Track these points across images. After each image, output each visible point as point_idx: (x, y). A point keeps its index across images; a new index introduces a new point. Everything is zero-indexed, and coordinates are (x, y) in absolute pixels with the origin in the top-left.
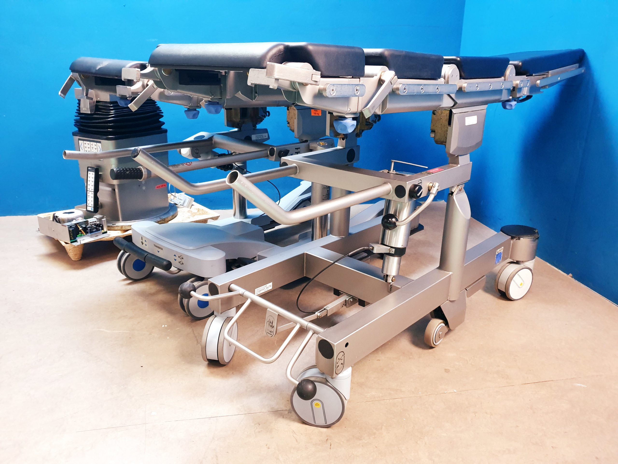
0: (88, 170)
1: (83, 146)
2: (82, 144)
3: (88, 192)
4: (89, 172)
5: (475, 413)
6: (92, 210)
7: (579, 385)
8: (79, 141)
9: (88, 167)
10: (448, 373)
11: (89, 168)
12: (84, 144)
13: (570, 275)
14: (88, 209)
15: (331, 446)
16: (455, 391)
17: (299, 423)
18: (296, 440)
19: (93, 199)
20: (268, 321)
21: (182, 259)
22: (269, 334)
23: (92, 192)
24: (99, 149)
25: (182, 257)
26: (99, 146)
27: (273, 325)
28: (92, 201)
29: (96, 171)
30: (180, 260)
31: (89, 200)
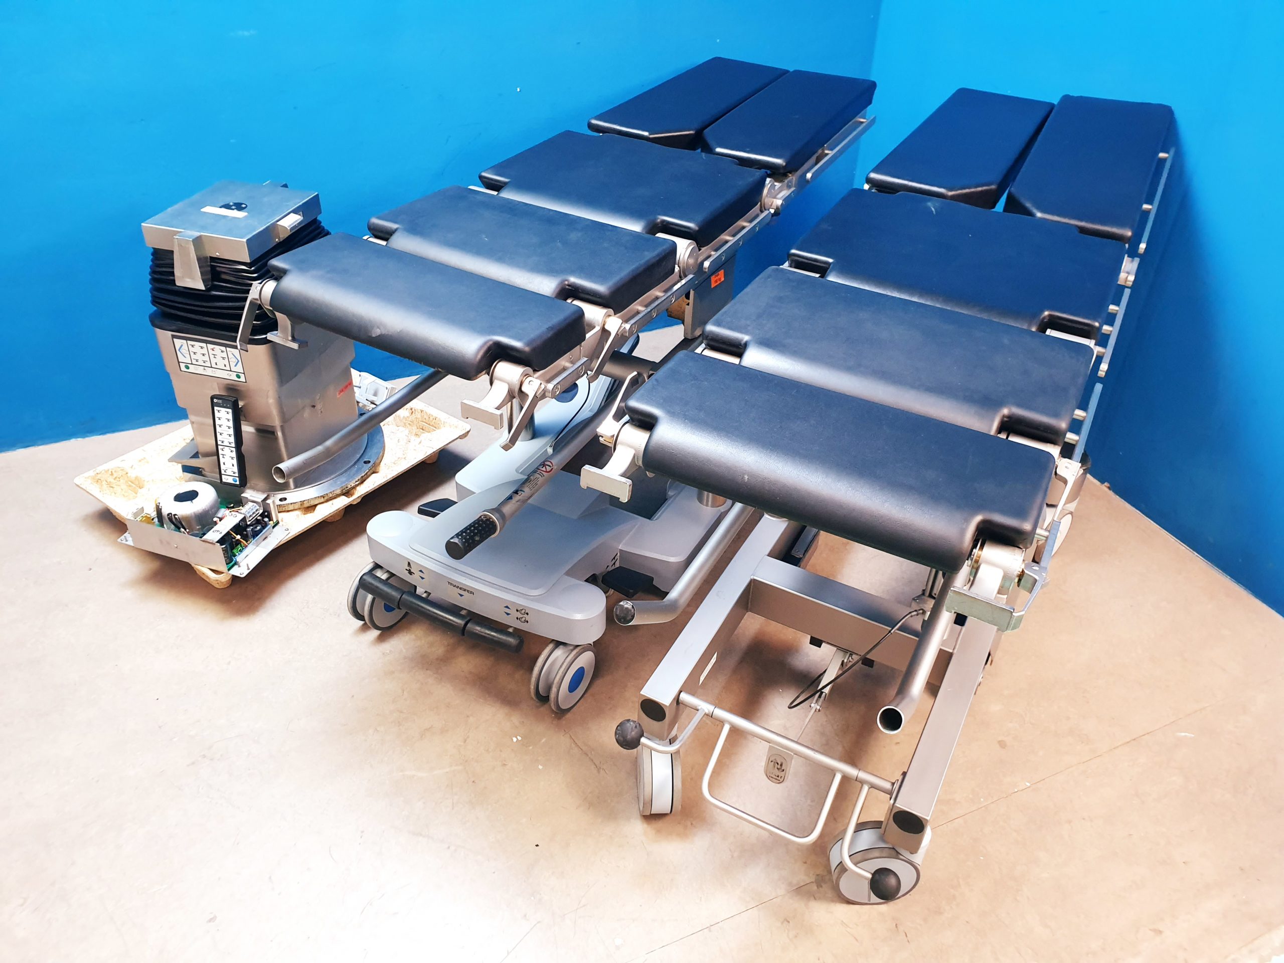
0: (213, 405)
1: (187, 350)
2: (182, 345)
3: (220, 447)
4: (216, 408)
5: (1070, 822)
6: (236, 482)
7: (1183, 734)
8: (174, 339)
9: (212, 398)
10: (1004, 748)
11: (215, 400)
12: (190, 347)
13: (1106, 484)
14: (224, 480)
15: (906, 936)
16: (1028, 784)
17: (842, 903)
18: (855, 938)
19: (235, 462)
20: (772, 761)
21: (526, 615)
22: (775, 779)
23: (231, 448)
24: (233, 361)
25: (526, 612)
26: (233, 354)
27: (783, 769)
28: (233, 465)
29: (231, 403)
30: (522, 616)
31: (224, 464)
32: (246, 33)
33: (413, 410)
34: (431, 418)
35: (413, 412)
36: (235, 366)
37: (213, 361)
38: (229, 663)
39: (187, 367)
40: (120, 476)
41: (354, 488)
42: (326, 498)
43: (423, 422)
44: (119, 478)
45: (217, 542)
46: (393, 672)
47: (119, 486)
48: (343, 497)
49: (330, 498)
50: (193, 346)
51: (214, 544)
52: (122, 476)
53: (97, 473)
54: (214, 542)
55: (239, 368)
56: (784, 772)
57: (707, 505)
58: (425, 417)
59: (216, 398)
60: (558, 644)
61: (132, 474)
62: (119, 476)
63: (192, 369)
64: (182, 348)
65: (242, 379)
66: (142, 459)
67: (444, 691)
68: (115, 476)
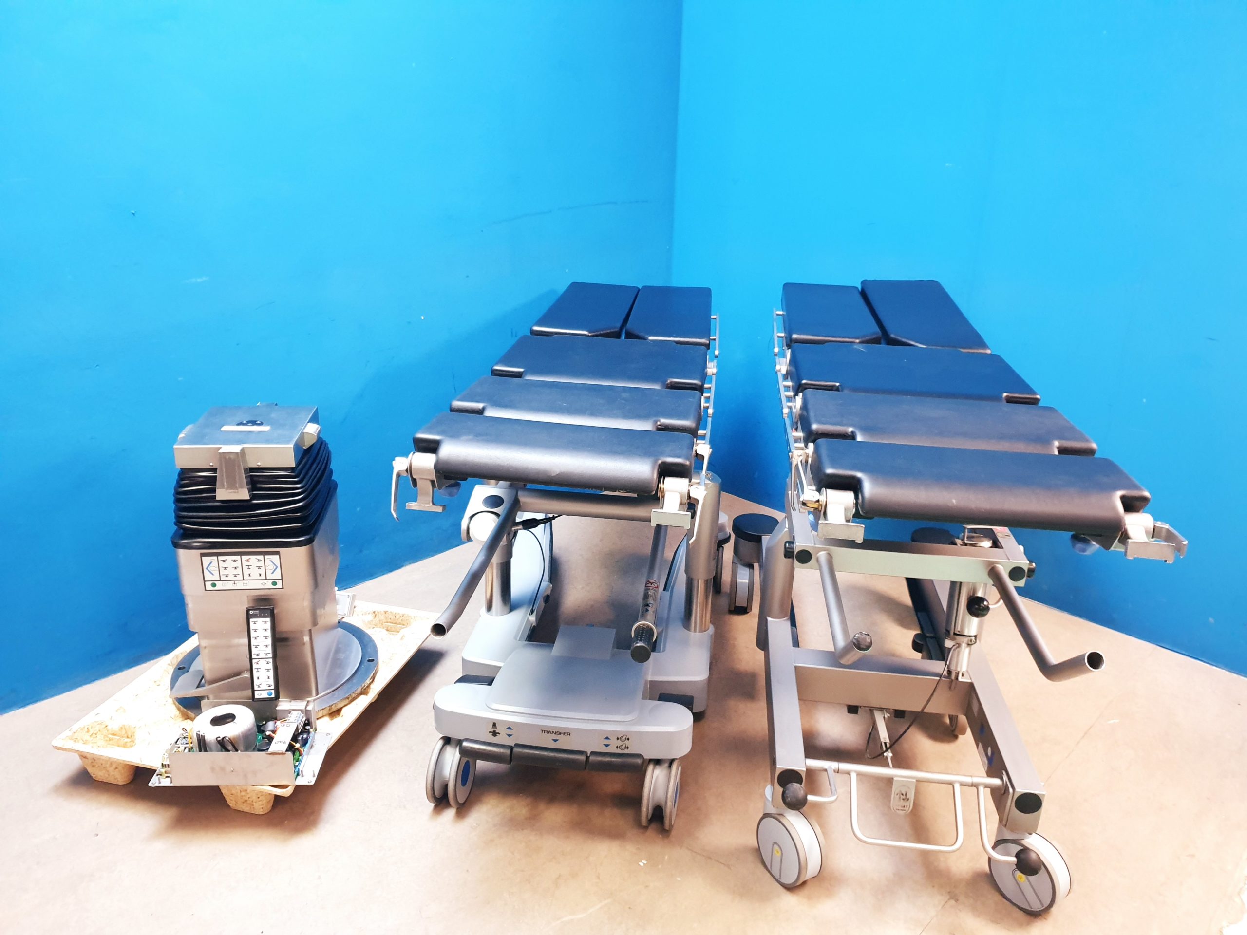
0: (248, 618)
1: (217, 566)
2: (211, 562)
3: (254, 661)
4: (251, 620)
6: (271, 695)
8: (203, 558)
9: (248, 611)
11: (251, 612)
12: (221, 562)
14: (257, 696)
19: (271, 674)
20: (897, 794)
21: (627, 741)
22: (901, 810)
23: (266, 660)
24: (270, 567)
25: (627, 737)
26: (271, 561)
27: (907, 798)
28: (269, 678)
29: (269, 611)
30: (622, 743)
31: (258, 678)
32: (199, 280)
33: (376, 613)
34: (398, 617)
35: (376, 615)
36: (273, 573)
37: (246, 572)
38: (319, 878)
39: (214, 585)
40: (98, 731)
41: (368, 686)
42: (350, 699)
43: (387, 622)
44: (96, 734)
45: (287, 751)
46: (492, 841)
47: (96, 743)
48: (362, 697)
49: (353, 698)
50: (224, 561)
51: (285, 754)
52: (99, 731)
53: (74, 733)
54: (284, 752)
55: (277, 574)
56: (909, 800)
57: (695, 631)
58: (390, 617)
59: (251, 610)
60: (657, 762)
61: (114, 726)
62: (96, 732)
63: (220, 586)
64: (211, 565)
65: (279, 585)
66: (118, 709)
67: (551, 843)
68: (91, 733)
